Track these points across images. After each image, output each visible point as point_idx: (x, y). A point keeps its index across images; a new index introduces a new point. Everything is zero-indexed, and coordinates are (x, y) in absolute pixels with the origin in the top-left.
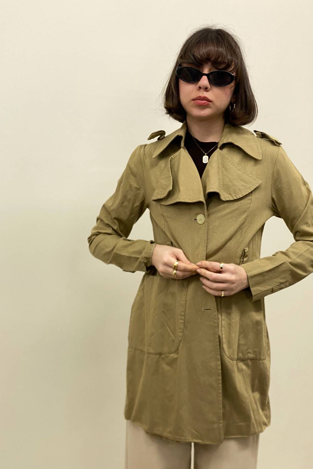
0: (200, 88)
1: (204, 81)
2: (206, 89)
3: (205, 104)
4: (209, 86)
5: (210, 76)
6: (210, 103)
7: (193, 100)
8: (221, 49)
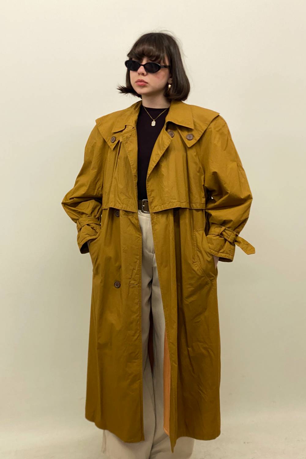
0: (139, 74)
1: (142, 69)
2: (143, 74)
3: (143, 85)
4: (145, 73)
5: (146, 66)
6: (147, 84)
7: (136, 82)
8: (151, 48)
